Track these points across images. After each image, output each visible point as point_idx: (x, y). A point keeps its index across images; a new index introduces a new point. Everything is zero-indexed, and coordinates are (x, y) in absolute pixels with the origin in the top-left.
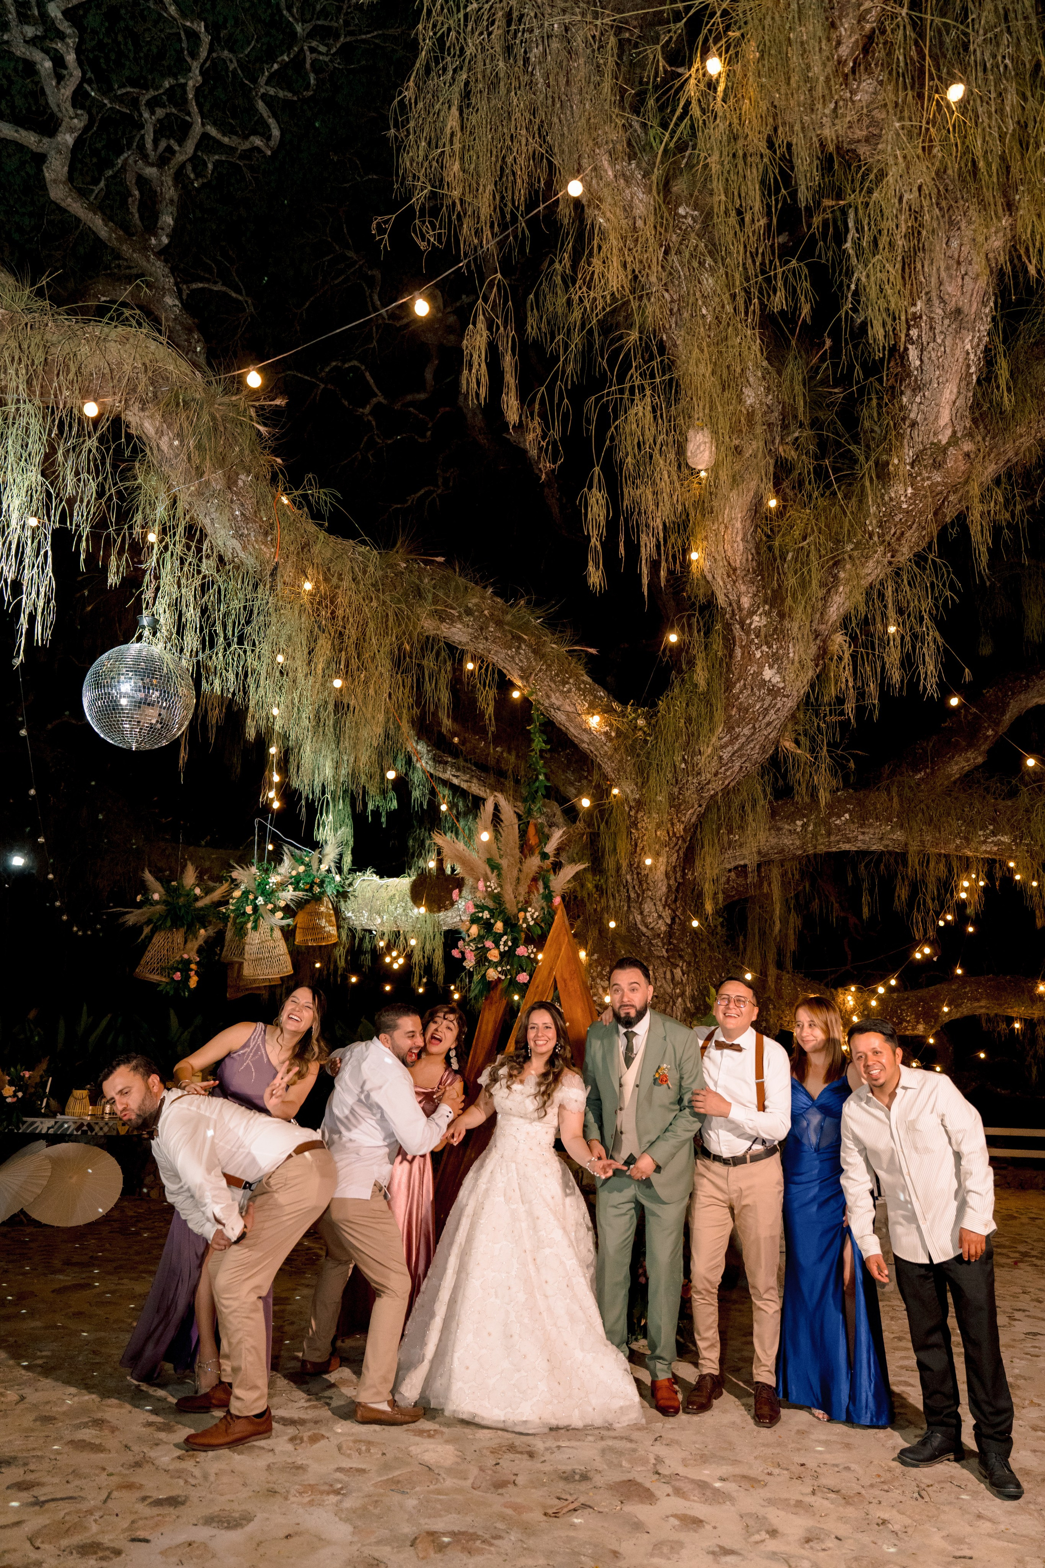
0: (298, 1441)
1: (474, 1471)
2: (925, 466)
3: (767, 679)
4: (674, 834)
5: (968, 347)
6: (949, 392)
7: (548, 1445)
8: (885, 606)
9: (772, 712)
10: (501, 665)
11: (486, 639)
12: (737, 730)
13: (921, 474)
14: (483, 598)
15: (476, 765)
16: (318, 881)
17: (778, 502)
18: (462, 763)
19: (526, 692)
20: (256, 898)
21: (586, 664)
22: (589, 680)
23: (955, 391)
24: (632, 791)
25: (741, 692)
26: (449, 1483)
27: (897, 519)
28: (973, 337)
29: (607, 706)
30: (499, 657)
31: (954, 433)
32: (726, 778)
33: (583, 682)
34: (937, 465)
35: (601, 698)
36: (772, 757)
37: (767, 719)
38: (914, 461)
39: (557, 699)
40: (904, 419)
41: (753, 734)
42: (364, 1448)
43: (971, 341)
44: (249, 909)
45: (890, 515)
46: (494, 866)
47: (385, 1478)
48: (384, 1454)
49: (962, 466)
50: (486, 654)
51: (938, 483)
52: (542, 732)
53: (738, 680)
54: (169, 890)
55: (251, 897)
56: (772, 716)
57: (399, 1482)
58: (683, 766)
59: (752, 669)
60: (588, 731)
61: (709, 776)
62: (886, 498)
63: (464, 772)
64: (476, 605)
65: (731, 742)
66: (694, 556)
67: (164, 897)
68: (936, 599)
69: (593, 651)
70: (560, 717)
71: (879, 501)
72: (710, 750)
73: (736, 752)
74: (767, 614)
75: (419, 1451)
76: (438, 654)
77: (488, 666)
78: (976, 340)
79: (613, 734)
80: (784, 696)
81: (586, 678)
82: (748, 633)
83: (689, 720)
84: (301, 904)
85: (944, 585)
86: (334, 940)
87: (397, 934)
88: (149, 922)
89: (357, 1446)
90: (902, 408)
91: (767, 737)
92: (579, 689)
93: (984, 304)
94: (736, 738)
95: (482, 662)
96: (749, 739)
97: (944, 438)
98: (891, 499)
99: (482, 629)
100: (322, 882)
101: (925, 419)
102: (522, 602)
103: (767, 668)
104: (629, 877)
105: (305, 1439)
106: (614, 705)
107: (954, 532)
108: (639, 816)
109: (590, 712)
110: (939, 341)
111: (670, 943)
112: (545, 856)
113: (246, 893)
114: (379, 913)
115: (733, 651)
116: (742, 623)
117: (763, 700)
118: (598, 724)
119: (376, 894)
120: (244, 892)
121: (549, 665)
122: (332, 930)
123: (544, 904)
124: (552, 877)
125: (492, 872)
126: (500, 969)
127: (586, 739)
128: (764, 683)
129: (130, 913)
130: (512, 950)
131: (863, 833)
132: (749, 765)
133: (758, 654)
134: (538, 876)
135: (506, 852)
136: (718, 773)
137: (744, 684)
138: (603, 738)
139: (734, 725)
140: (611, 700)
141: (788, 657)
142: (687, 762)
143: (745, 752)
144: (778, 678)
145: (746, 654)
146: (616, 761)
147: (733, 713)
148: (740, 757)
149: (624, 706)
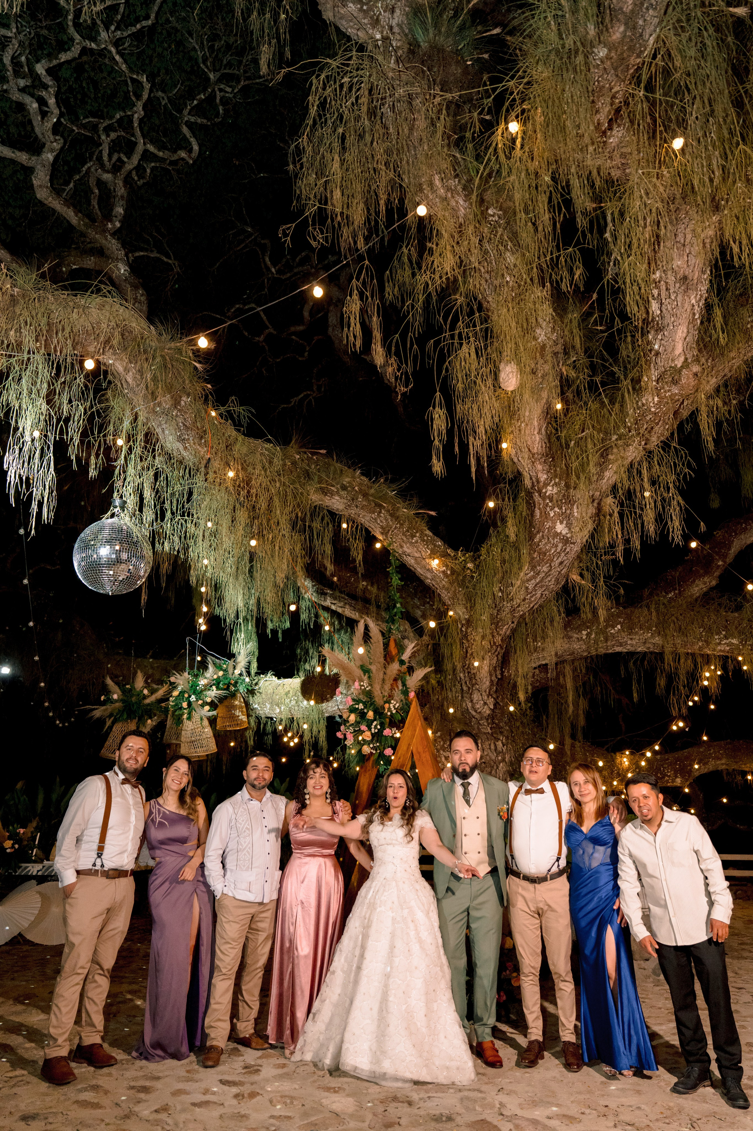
0: (241, 1098)
1: (369, 1116)
2: (666, 383)
3: (559, 531)
4: (495, 643)
5: (693, 301)
6: (681, 332)
7: (421, 1096)
8: (642, 480)
9: (563, 555)
10: (367, 524)
11: (357, 506)
12: (538, 568)
13: (663, 388)
14: (353, 477)
15: (348, 595)
16: (233, 682)
17: (563, 406)
18: (338, 594)
19: (385, 544)
20: (190, 696)
21: (427, 523)
22: (431, 534)
23: (685, 331)
24: (463, 613)
25: (540, 541)
26: (353, 1124)
27: (648, 418)
28: (697, 294)
29: (443, 552)
30: (366, 519)
31: (686, 359)
32: (531, 603)
33: (426, 535)
34: (675, 382)
35: (439, 546)
36: (563, 586)
37: (560, 560)
38: (658, 379)
39: (408, 548)
40: (650, 351)
41: (550, 570)
42: (288, 1101)
43: (696, 297)
44: (185, 705)
45: (643, 416)
46: (365, 670)
47: (306, 1122)
48: (303, 1105)
49: (692, 382)
50: (356, 517)
51: (676, 394)
52: (397, 572)
53: (538, 532)
54: (124, 692)
55: (186, 695)
56: (563, 557)
57: (316, 1124)
58: (500, 594)
59: (548, 525)
60: (430, 570)
61: (518, 601)
62: (640, 404)
63: (340, 601)
64: (349, 483)
65: (534, 577)
66: (504, 445)
67: (121, 697)
68: (678, 475)
69: (433, 513)
70: (410, 561)
71: (635, 405)
72: (519, 582)
73: (538, 583)
74: (556, 484)
75: (328, 1102)
76: (323, 519)
77: (357, 526)
78: (698, 296)
79: (449, 572)
80: (572, 543)
81: (428, 532)
82: (544, 499)
83: (504, 562)
84: (222, 699)
85: (683, 465)
86: (245, 726)
87: (292, 720)
88: (111, 715)
89: (284, 1100)
90: (649, 343)
91: (560, 572)
92: (424, 541)
93: (703, 272)
94: (538, 574)
95: (354, 522)
96: (547, 574)
97: (679, 363)
98: (643, 405)
99: (353, 499)
100: (236, 682)
101: (665, 350)
102: (382, 480)
103: (558, 523)
104: (462, 675)
105: (246, 1095)
106: (449, 551)
107: (688, 427)
108: (469, 631)
109: (432, 557)
110: (673, 298)
111: (493, 723)
112: (402, 662)
113: (182, 693)
114: (278, 705)
115: (534, 511)
116: (540, 492)
117: (557, 546)
118: (438, 565)
119: (275, 691)
120: (181, 692)
121: (402, 525)
122: (244, 718)
123: (403, 698)
124: (408, 678)
125: (365, 675)
126: (371, 746)
127: (429, 577)
128: (557, 534)
129: (94, 709)
130: (380, 731)
131: (631, 639)
132: (548, 593)
133: (551, 514)
134: (398, 677)
135: (375, 660)
136: (526, 599)
137: (542, 535)
138: (441, 575)
139: (536, 564)
140: (446, 547)
141: (573, 516)
142: (503, 592)
143: (544, 584)
144: (566, 531)
145: (543, 514)
146: (451, 592)
147: (535, 556)
148: (541, 588)
149: (456, 552)
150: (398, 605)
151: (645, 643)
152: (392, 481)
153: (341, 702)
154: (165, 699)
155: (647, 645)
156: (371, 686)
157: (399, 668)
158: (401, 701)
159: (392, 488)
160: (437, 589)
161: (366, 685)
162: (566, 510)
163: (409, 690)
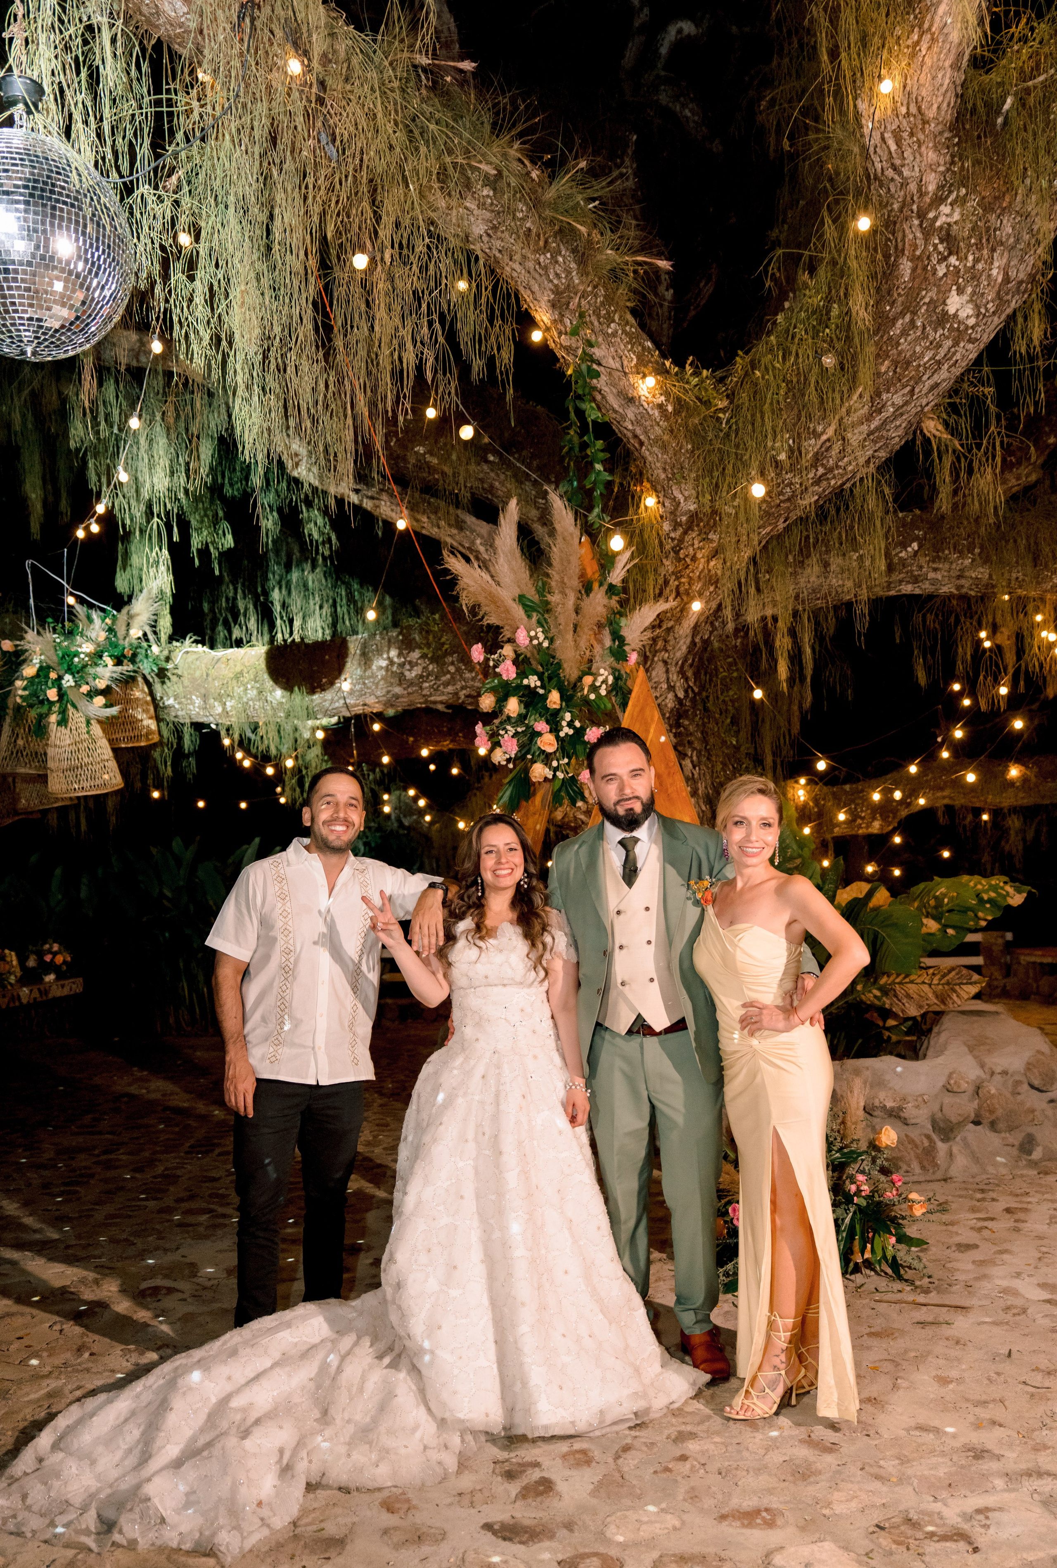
3: (951, 311)
9: (946, 366)
10: (522, 282)
12: (884, 396)
14: (509, 157)
20: (61, 677)
22: (633, 321)
25: (904, 333)
29: (657, 362)
30: (522, 267)
32: (841, 477)
33: (628, 322)
35: (650, 351)
36: (907, 442)
37: (936, 378)
39: (599, 346)
41: (906, 403)
44: (51, 694)
46: (530, 607)
50: (501, 260)
53: (902, 314)
55: (53, 675)
56: (943, 374)
59: (927, 296)
60: (634, 402)
61: (821, 471)
65: (869, 418)
66: (886, 87)
69: (665, 265)
70: (598, 379)
73: (872, 433)
74: (960, 201)
77: (495, 286)
79: (670, 408)
80: (971, 341)
81: (629, 317)
82: (927, 234)
86: (152, 739)
87: (252, 727)
92: (624, 331)
94: (880, 412)
96: (899, 412)
103: (954, 292)
108: (688, 538)
109: (640, 371)
111: (678, 725)
112: (611, 590)
113: (43, 670)
115: (896, 265)
116: (922, 215)
117: (938, 346)
118: (650, 391)
119: (212, 672)
120: (40, 669)
121: (595, 287)
122: (152, 725)
123: (615, 665)
124: (623, 622)
125: (529, 617)
126: (555, 764)
127: (631, 416)
128: (943, 319)
130: (580, 733)
131: (937, 568)
132: (883, 454)
133: (941, 270)
134: (603, 621)
135: (563, 582)
136: (838, 467)
137: (912, 321)
138: (656, 413)
139: (882, 388)
140: (664, 356)
141: (989, 276)
142: (791, 450)
143: (884, 433)
144: (969, 310)
145: (919, 271)
146: (671, 452)
147: (883, 369)
148: (874, 442)
149: (682, 366)
150: (599, 467)
151: (959, 577)
153: (352, 692)
155: (961, 581)
156: (552, 641)
157: (605, 601)
158: (614, 671)
159: (590, 193)
160: (641, 444)
161: (541, 636)
162: (976, 261)
163: (626, 648)
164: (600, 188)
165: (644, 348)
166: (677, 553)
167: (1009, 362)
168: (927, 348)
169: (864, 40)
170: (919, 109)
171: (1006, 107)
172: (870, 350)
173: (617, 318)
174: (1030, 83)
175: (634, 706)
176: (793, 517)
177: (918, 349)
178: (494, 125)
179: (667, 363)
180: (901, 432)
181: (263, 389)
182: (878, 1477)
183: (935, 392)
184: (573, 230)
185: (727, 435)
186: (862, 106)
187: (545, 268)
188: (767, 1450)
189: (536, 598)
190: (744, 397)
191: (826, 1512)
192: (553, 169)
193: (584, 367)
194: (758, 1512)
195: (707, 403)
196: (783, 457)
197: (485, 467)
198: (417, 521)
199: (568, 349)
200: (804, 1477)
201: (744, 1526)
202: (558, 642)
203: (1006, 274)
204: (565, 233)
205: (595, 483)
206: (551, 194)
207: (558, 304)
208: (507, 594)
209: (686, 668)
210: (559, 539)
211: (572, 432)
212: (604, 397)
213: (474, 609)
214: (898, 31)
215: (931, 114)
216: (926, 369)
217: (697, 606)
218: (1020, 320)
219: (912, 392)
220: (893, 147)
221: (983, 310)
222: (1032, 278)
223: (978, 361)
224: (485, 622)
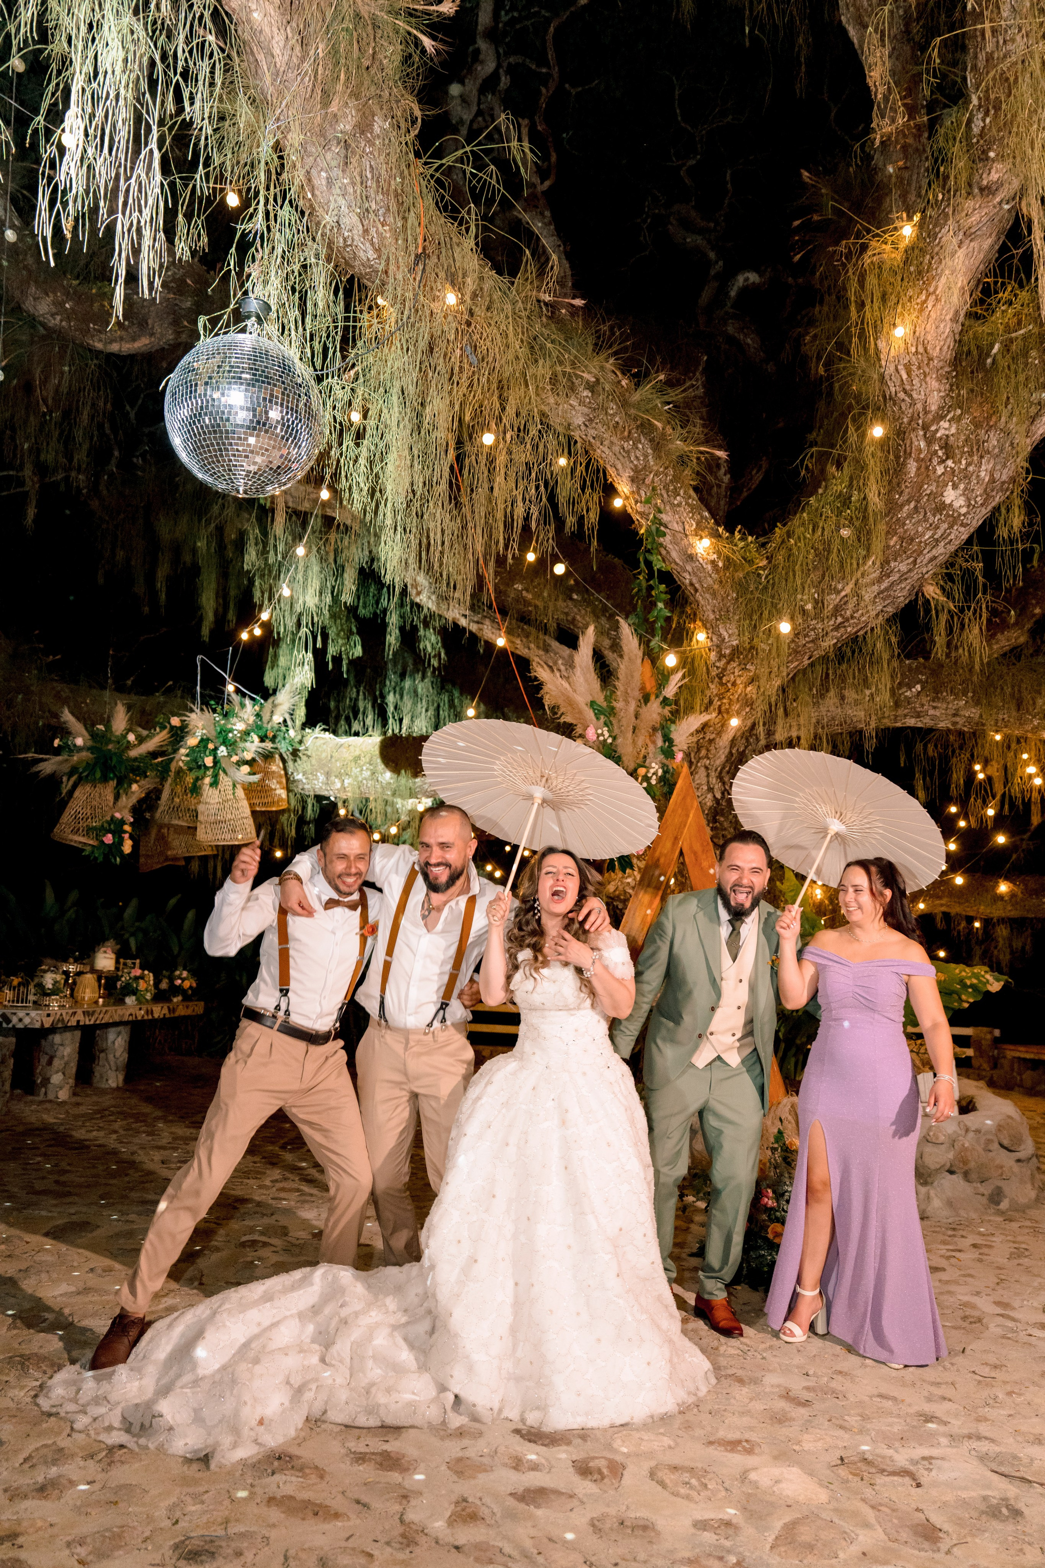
3: (948, 501)
9: (942, 544)
10: (609, 462)
12: (892, 564)
16: (271, 735)
19: (632, 501)
20: (216, 749)
22: (695, 496)
24: (729, 636)
25: (910, 516)
29: (712, 529)
30: (611, 451)
32: (858, 625)
33: (691, 497)
35: (707, 520)
36: (910, 601)
37: (935, 552)
41: (910, 571)
44: (209, 761)
46: (599, 711)
50: (592, 446)
53: (908, 502)
54: (94, 735)
55: (211, 746)
56: (940, 549)
59: (928, 489)
60: (691, 558)
61: (840, 619)
65: (880, 580)
66: (899, 332)
67: (90, 743)
69: (722, 454)
70: (665, 538)
72: (850, 587)
73: (882, 592)
74: (957, 419)
79: (720, 564)
80: (962, 525)
81: (692, 492)
82: (929, 442)
86: (284, 806)
87: (364, 802)
88: (73, 771)
92: (687, 503)
94: (889, 576)
96: (903, 578)
100: (275, 737)
103: (950, 487)
109: (699, 534)
112: (665, 702)
113: (204, 741)
114: (339, 776)
115: (904, 464)
116: (925, 428)
117: (937, 527)
118: (705, 549)
119: (335, 754)
120: (202, 740)
121: (666, 468)
122: (283, 794)
123: (665, 761)
124: (673, 727)
125: (598, 719)
127: (689, 568)
128: (941, 507)
129: (46, 760)
131: (935, 708)
132: (891, 610)
133: (940, 470)
134: (658, 726)
135: (627, 692)
136: (852, 617)
137: (916, 507)
138: (709, 567)
139: (891, 557)
140: (717, 523)
141: (978, 476)
142: (816, 602)
143: (892, 593)
144: (961, 501)
145: (923, 470)
146: (720, 598)
147: (892, 543)
148: (884, 599)
149: (732, 533)
150: (660, 605)
151: (955, 715)
152: (670, 383)
154: (165, 753)
155: (955, 719)
156: (614, 738)
157: (660, 710)
158: (663, 766)
159: (666, 398)
160: (696, 590)
161: (606, 734)
162: (968, 464)
163: (674, 749)
164: (675, 395)
165: (702, 517)
166: (721, 678)
167: (993, 543)
168: (928, 529)
169: (884, 297)
170: (926, 350)
171: (995, 351)
172: (882, 527)
173: (682, 492)
174: (1013, 335)
175: (679, 795)
176: (816, 654)
177: (920, 529)
178: (596, 344)
179: (720, 530)
180: (905, 593)
181: (405, 529)
182: (841, 1427)
183: (934, 563)
184: (651, 424)
185: (766, 588)
186: (882, 344)
187: (628, 452)
188: (751, 1400)
189: (604, 704)
190: (780, 558)
191: (797, 1448)
192: (638, 379)
193: (654, 528)
194: (739, 1442)
195: (751, 562)
196: (809, 607)
197: (570, 603)
198: (513, 642)
199: (642, 514)
200: (780, 1422)
201: (726, 1450)
202: (619, 741)
203: (992, 475)
204: (645, 428)
205: (657, 617)
206: (636, 397)
207: (636, 480)
208: (581, 700)
209: (724, 774)
210: (626, 658)
211: (641, 577)
212: (668, 552)
213: (554, 709)
214: (910, 292)
215: (935, 353)
216: (926, 545)
217: (734, 722)
218: (1003, 511)
219: (915, 562)
220: (905, 376)
221: (973, 502)
222: (1013, 480)
223: (969, 541)
224: (562, 720)
